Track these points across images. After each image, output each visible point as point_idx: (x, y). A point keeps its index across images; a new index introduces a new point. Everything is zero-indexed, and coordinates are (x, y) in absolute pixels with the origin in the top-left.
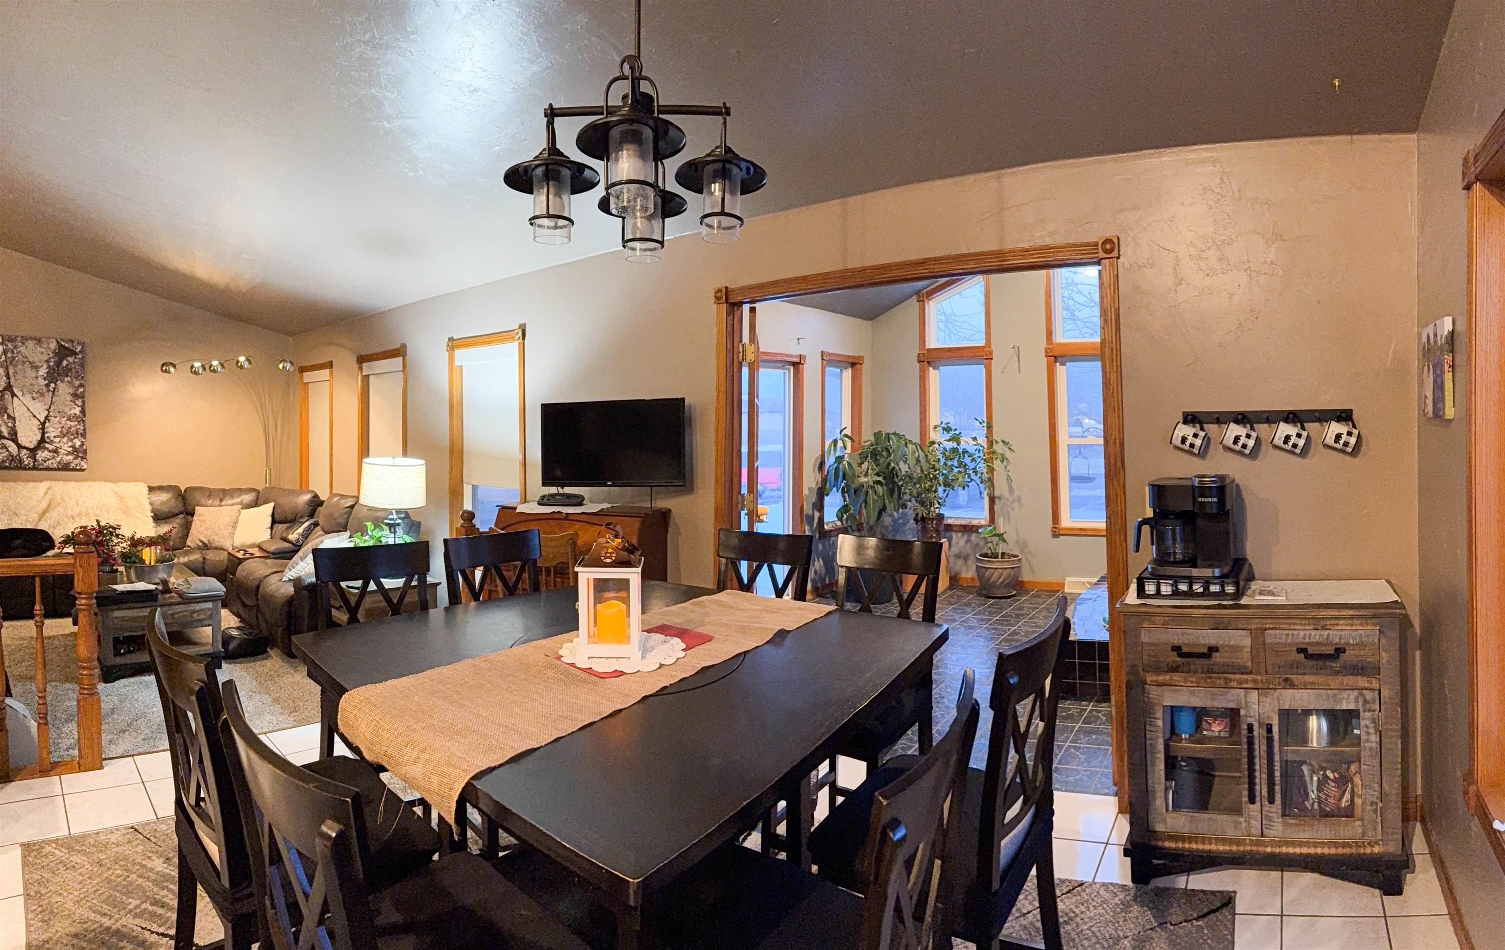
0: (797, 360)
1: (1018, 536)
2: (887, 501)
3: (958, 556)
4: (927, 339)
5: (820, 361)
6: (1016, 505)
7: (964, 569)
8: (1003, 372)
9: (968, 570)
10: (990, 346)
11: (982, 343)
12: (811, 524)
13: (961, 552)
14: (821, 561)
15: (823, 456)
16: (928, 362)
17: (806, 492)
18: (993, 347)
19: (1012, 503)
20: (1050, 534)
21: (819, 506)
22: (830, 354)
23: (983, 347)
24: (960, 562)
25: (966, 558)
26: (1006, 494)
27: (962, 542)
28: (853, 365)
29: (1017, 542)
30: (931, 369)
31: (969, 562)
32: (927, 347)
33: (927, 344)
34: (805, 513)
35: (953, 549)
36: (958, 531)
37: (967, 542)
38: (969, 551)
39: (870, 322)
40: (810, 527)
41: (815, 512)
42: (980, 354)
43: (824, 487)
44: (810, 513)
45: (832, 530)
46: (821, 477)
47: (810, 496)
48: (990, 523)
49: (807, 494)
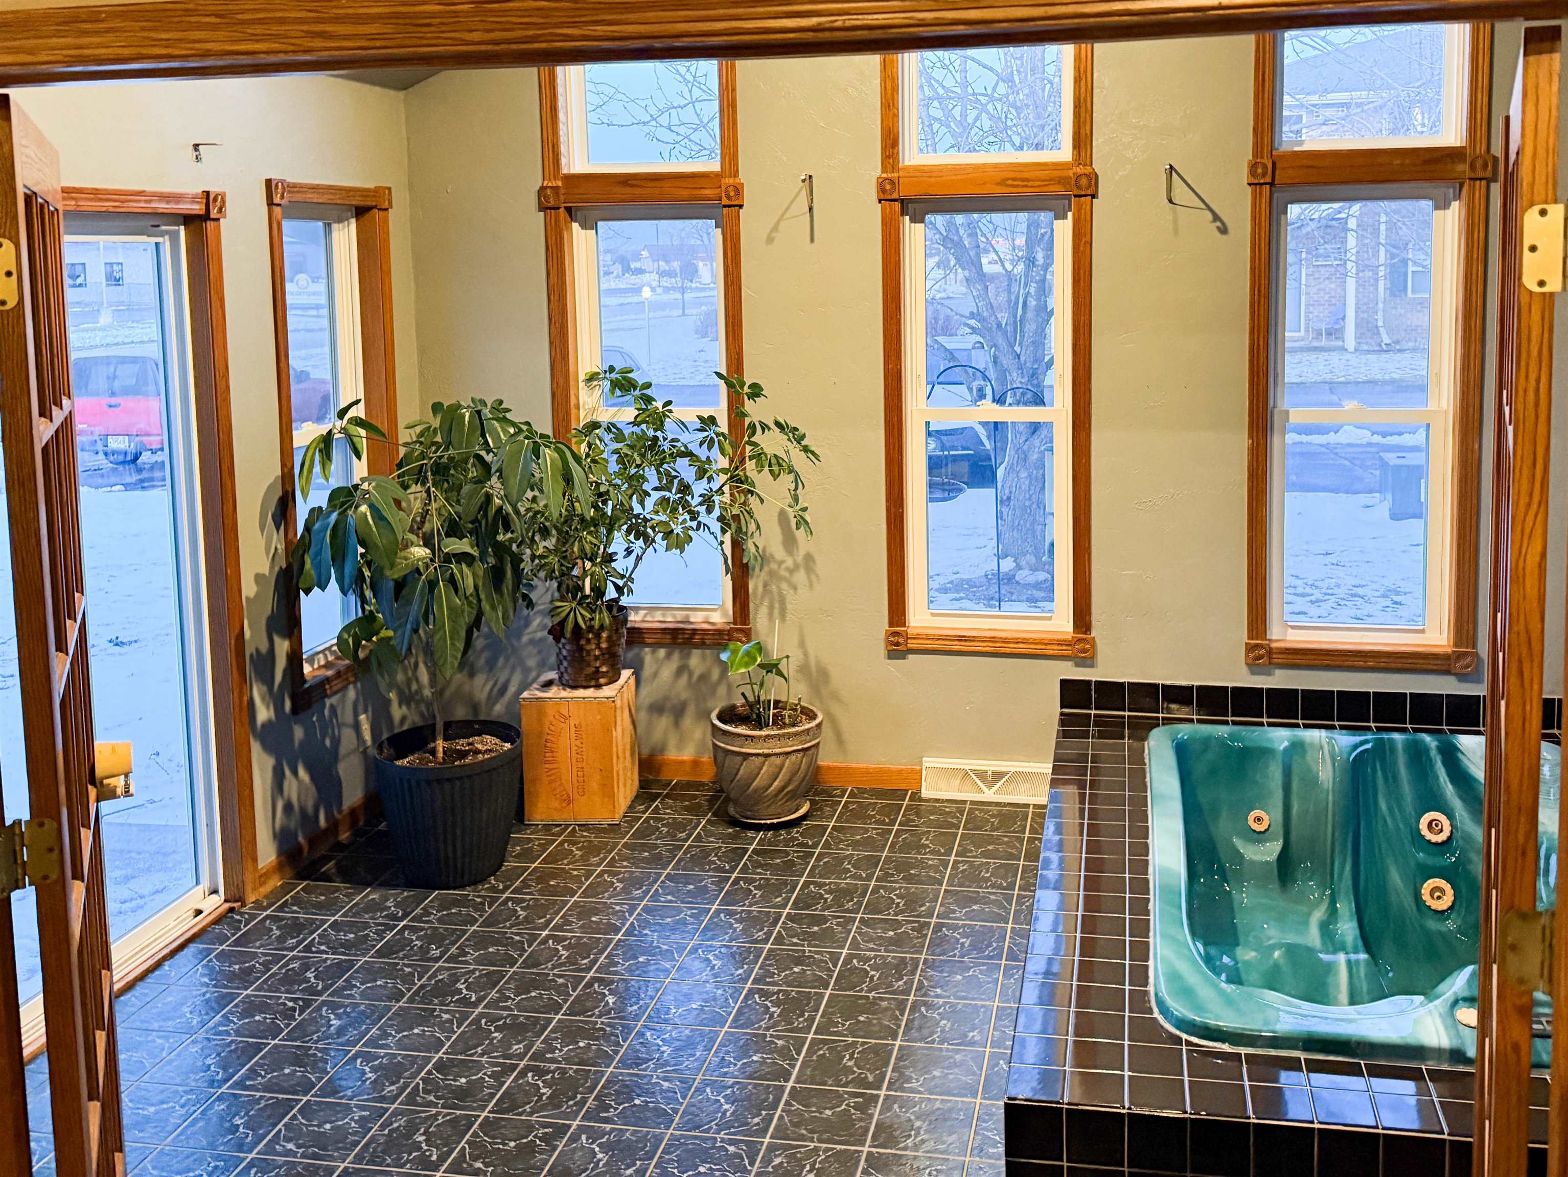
0: (197, 208)
1: (806, 654)
2: (486, 606)
3: (657, 708)
4: (563, 149)
5: (265, 208)
6: (800, 577)
7: (672, 742)
8: (770, 240)
9: (680, 746)
10: (736, 174)
11: (715, 166)
12: (266, 677)
13: (666, 698)
14: (302, 772)
15: (287, 478)
16: (569, 210)
17: (249, 589)
18: (743, 177)
19: (792, 571)
20: (884, 650)
21: (287, 622)
22: (293, 188)
23: (718, 176)
24: (663, 723)
25: (678, 712)
26: (776, 549)
27: (667, 672)
28: (360, 212)
29: (804, 669)
30: (575, 226)
31: (688, 721)
32: (565, 171)
33: (563, 161)
34: (249, 650)
35: (644, 691)
36: (658, 645)
37: (681, 670)
38: (684, 695)
39: (401, 94)
40: (265, 688)
41: (277, 640)
42: (707, 192)
43: (296, 568)
44: (264, 647)
45: (328, 680)
46: (288, 543)
47: (257, 595)
48: (735, 623)
49: (252, 595)
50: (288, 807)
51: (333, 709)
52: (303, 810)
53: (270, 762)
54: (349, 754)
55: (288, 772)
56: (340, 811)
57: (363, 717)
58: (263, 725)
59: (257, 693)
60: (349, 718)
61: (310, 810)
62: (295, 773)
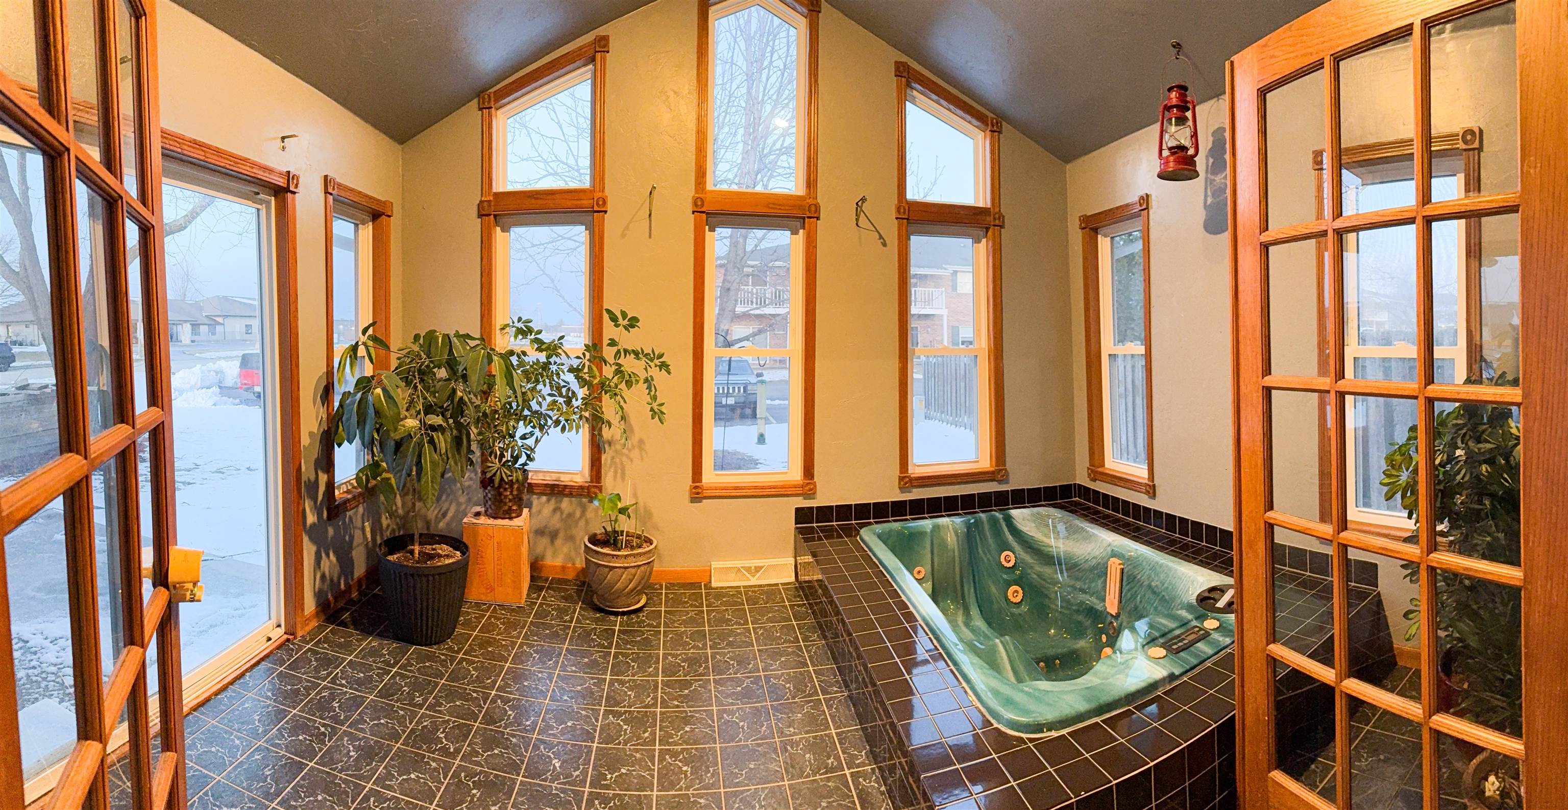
0: (281, 182)
3: (540, 532)
4: (494, 174)
5: (323, 195)
6: (635, 454)
7: (549, 554)
8: (623, 236)
9: (554, 555)
10: (603, 191)
11: (588, 183)
12: (313, 496)
13: (547, 526)
14: (331, 555)
15: (330, 373)
16: (495, 217)
17: (305, 440)
18: (606, 192)
19: (629, 450)
20: (687, 496)
21: (327, 463)
22: (338, 185)
23: (590, 191)
24: (544, 541)
25: (554, 536)
26: (620, 438)
27: (547, 510)
28: (376, 216)
30: (498, 229)
31: (559, 542)
32: (495, 190)
33: (494, 183)
34: (304, 478)
35: (535, 522)
36: (542, 494)
37: (556, 510)
38: (558, 525)
39: (401, 146)
40: (312, 503)
41: (321, 474)
42: (584, 202)
43: (333, 429)
44: (313, 478)
45: (348, 500)
46: (328, 414)
47: (310, 444)
48: (592, 481)
49: (307, 445)
50: (323, 576)
51: (350, 518)
52: (332, 580)
53: (313, 548)
54: (358, 545)
55: (323, 555)
56: (352, 580)
57: (366, 524)
58: (311, 526)
59: (308, 505)
60: (359, 524)
61: (335, 579)
62: (328, 555)
